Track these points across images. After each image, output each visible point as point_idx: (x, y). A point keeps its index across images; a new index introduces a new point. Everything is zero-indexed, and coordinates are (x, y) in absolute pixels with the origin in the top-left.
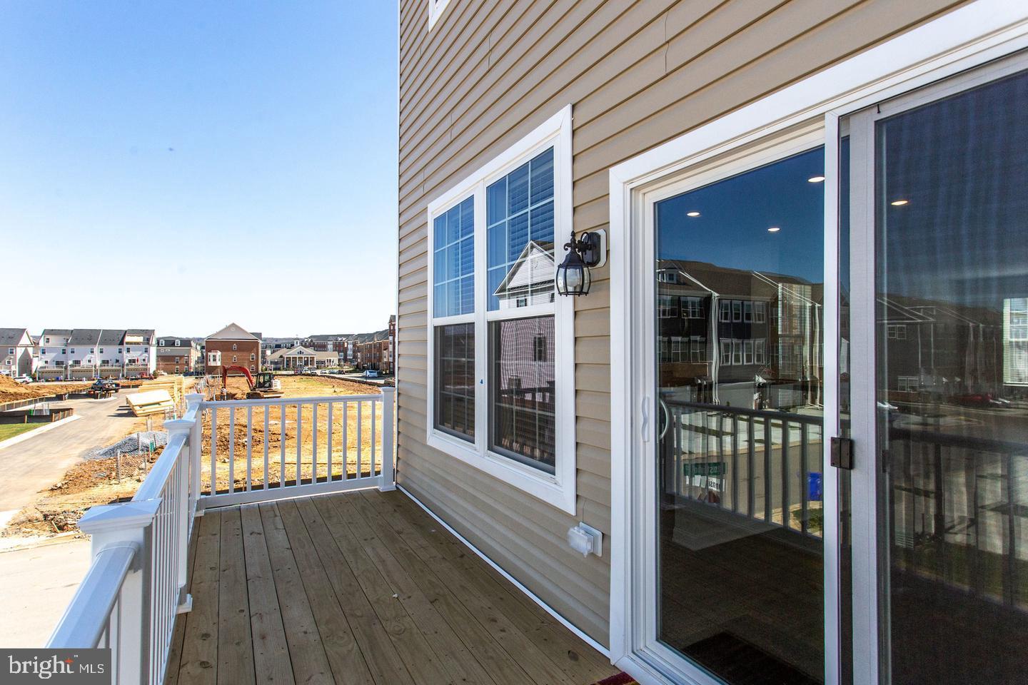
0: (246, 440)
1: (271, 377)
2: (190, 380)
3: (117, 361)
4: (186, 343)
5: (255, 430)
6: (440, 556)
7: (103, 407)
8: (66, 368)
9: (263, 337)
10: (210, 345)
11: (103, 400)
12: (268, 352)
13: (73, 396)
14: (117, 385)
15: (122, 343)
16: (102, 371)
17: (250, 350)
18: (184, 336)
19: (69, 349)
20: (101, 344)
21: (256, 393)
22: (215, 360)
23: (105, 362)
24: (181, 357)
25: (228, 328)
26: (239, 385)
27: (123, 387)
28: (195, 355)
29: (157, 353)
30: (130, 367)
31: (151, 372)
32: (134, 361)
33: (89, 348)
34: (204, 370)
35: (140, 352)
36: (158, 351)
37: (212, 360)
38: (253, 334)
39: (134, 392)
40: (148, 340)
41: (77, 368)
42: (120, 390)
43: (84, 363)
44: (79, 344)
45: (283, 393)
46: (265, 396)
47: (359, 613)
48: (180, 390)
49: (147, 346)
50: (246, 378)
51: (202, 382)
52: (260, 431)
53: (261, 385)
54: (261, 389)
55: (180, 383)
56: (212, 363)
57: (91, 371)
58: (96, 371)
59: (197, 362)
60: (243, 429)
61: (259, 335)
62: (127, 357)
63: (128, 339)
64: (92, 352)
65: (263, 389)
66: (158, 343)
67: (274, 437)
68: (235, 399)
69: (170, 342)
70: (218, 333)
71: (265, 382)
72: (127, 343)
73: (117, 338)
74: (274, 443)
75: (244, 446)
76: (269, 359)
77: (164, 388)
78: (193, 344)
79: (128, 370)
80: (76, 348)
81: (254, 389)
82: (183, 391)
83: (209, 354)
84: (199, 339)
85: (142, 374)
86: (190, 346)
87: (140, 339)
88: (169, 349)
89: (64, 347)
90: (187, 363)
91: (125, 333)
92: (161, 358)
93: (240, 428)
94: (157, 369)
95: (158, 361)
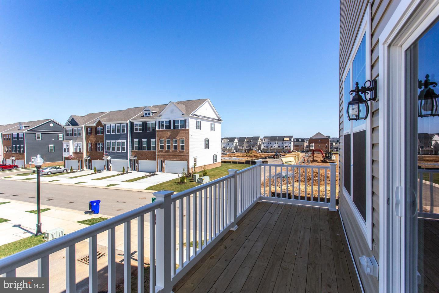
0: (317, 179)
1: (331, 154)
2: (304, 154)
3: (282, 147)
4: (303, 140)
5: (321, 175)
6: (331, 247)
7: (276, 161)
8: (269, 149)
9: (331, 137)
10: (311, 141)
11: (277, 159)
12: (334, 144)
13: (269, 157)
14: (281, 155)
15: (283, 141)
16: (278, 150)
17: (326, 143)
18: (303, 138)
19: (270, 143)
20: (277, 141)
21: (325, 160)
22: (312, 147)
23: (279, 147)
24: (301, 145)
25: (317, 134)
26: (319, 157)
27: (283, 155)
28: (306, 144)
29: (294, 144)
30: (286, 149)
31: (292, 150)
32: (287, 147)
33: (274, 142)
34: (308, 150)
35: (288, 144)
36: (294, 143)
37: (311, 147)
38: (327, 136)
39: (284, 157)
40: (291, 139)
41: (272, 149)
42: (282, 156)
43: (273, 147)
44: (272, 141)
45: (336, 161)
46: (329, 162)
47: (277, 254)
48: (298, 157)
49: (290, 141)
50: (321, 154)
51: (307, 155)
52: (323, 176)
53: (327, 157)
54: (327, 159)
55: (298, 155)
56: (311, 148)
57: (275, 150)
58: (276, 150)
59: (306, 147)
60: (317, 174)
61: (329, 137)
62: (285, 145)
63: (285, 139)
64: (275, 144)
65: (328, 159)
66: (294, 140)
67: (328, 179)
68: (317, 162)
69: (298, 140)
70: (313, 136)
71: (329, 156)
72: (285, 141)
73: (281, 139)
74: (328, 182)
75: (316, 181)
76: (334, 146)
77: (293, 157)
78: (305, 141)
79: (285, 150)
80: (271, 142)
81: (324, 159)
82: (300, 158)
83: (310, 144)
84: (307, 139)
85: (289, 151)
86: (304, 141)
87: (288, 139)
88: (297, 142)
89: (268, 142)
90: (303, 148)
91: (284, 137)
92: (295, 146)
93: (316, 173)
94: (294, 149)
95: (294, 147)
